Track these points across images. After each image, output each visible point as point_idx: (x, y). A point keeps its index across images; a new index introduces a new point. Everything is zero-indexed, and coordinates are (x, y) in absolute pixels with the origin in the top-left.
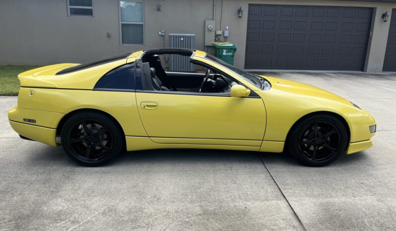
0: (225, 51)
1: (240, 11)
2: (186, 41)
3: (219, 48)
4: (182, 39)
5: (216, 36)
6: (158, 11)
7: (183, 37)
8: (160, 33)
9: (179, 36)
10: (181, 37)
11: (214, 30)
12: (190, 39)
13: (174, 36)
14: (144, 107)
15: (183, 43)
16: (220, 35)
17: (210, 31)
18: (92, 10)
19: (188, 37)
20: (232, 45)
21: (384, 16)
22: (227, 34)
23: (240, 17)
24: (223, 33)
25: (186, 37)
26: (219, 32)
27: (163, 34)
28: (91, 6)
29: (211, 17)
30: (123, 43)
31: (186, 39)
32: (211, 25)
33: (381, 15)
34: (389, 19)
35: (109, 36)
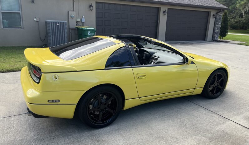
0: (89, 32)
1: (91, 6)
2: (60, 26)
3: (85, 30)
4: (58, 24)
5: (77, 22)
6: (32, 3)
7: (59, 23)
8: (35, 20)
9: (55, 22)
11: (75, 18)
12: (62, 24)
13: (51, 22)
14: (139, 77)
15: (59, 27)
16: (79, 21)
17: (72, 18)
19: (62, 23)
20: (93, 28)
21: (164, 12)
22: (83, 21)
23: (92, 10)
24: (81, 20)
25: (60, 23)
26: (79, 20)
27: (37, 20)
29: (72, 9)
30: (3, 27)
31: (60, 24)
32: (73, 14)
33: (163, 12)
34: (166, 13)
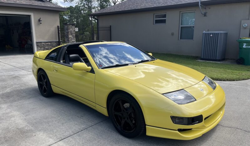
2: (214, 38)
4: (211, 35)
9: (209, 34)
10: (211, 34)
12: (216, 35)
13: (205, 34)
17: (245, 28)
18: (165, 20)
25: (214, 34)
28: (166, 17)
30: (181, 38)
32: (245, 24)
35: (173, 34)
